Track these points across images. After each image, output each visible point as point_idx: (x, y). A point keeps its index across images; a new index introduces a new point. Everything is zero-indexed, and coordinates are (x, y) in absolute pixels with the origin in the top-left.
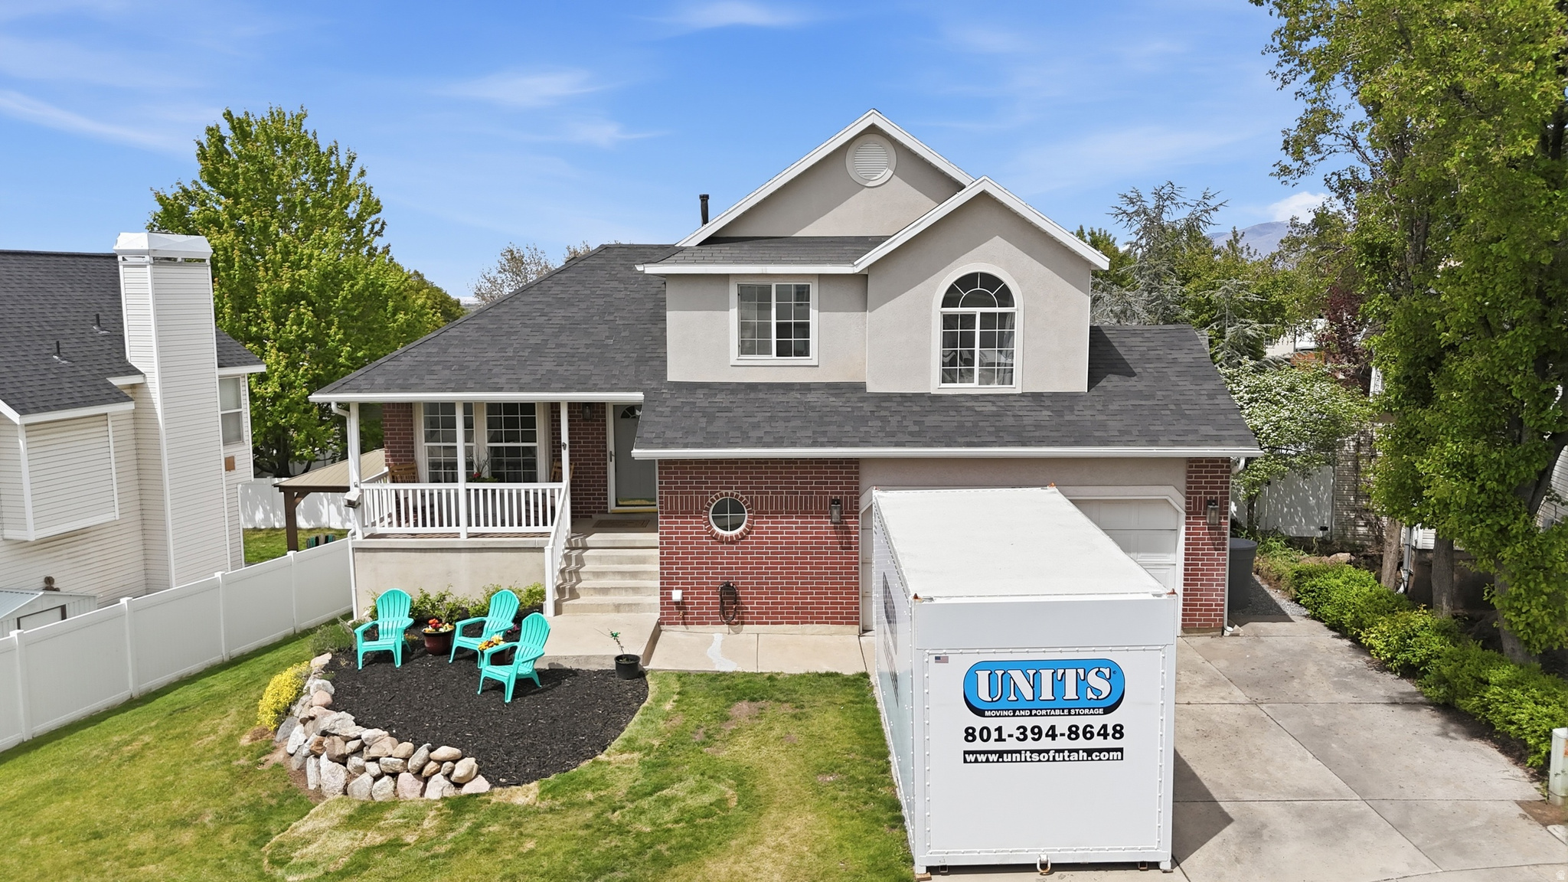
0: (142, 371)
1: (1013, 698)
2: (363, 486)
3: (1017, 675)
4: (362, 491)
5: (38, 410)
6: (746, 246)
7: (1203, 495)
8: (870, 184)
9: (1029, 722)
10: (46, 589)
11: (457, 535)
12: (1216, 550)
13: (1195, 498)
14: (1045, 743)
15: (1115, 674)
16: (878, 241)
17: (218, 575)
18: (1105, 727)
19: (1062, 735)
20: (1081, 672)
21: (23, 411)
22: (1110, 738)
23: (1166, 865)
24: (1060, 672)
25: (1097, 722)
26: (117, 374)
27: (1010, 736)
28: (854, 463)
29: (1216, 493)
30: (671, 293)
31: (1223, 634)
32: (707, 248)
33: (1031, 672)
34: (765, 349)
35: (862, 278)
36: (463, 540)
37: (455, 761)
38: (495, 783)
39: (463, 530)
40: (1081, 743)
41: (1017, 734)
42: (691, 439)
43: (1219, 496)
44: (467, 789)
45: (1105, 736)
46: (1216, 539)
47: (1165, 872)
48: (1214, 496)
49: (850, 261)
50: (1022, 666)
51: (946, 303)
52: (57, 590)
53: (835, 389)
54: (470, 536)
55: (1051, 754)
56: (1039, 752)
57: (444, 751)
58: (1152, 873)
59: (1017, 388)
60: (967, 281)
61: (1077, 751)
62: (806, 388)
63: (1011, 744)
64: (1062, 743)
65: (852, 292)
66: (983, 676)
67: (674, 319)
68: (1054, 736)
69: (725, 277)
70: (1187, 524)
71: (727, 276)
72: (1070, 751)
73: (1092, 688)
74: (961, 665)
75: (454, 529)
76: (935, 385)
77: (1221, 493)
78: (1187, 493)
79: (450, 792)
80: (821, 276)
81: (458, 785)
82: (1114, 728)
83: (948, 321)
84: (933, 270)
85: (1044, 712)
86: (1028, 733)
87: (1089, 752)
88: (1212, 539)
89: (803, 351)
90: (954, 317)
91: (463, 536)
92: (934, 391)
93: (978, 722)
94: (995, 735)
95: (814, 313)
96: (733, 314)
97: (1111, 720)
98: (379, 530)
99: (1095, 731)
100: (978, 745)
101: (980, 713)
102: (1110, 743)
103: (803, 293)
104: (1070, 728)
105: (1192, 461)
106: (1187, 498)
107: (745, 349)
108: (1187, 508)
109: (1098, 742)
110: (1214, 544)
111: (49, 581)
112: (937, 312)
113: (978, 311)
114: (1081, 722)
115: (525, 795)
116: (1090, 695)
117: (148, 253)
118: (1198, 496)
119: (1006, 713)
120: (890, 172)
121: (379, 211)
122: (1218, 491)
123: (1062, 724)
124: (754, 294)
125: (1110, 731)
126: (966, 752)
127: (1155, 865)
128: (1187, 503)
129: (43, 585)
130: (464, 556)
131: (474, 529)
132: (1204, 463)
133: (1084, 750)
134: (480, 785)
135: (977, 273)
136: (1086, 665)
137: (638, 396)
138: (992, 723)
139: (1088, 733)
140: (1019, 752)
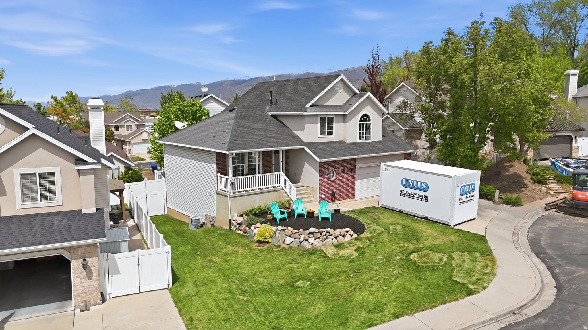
1: (465, 192)
3: (465, 187)
8: (339, 92)
11: (255, 190)
32: (311, 107)
33: (467, 187)
34: (325, 134)
39: (257, 188)
51: (360, 121)
53: (339, 142)
54: (259, 189)
59: (371, 140)
60: (363, 116)
62: (333, 142)
64: (469, 199)
65: (341, 119)
66: (462, 188)
67: (307, 126)
69: (317, 115)
71: (318, 115)
73: (472, 189)
75: (255, 188)
76: (358, 140)
80: (336, 115)
83: (360, 125)
84: (359, 113)
85: (467, 194)
89: (332, 133)
91: (257, 190)
92: (357, 142)
95: (334, 124)
96: (319, 124)
101: (461, 195)
103: (332, 119)
104: (470, 196)
105: (405, 154)
107: (321, 134)
112: (359, 123)
113: (365, 123)
119: (464, 195)
120: (343, 89)
124: (323, 120)
130: (258, 195)
131: (260, 187)
132: (407, 154)
135: (365, 114)
136: (472, 184)
137: (303, 147)
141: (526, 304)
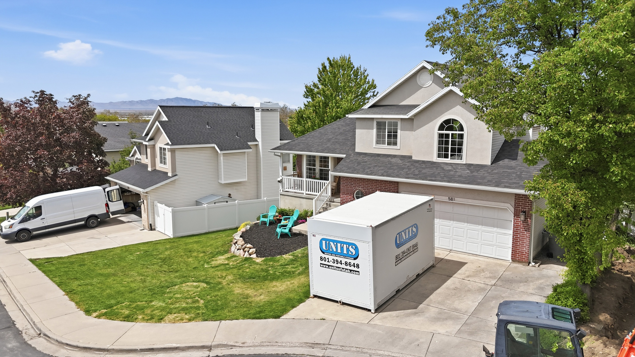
0: (258, 140)
1: (331, 250)
2: (283, 177)
3: (332, 243)
4: (283, 178)
5: (225, 150)
6: (382, 108)
7: (520, 208)
8: (424, 86)
9: (336, 258)
10: (229, 197)
11: (303, 194)
12: (526, 231)
13: (517, 209)
14: (339, 265)
15: (356, 249)
16: (415, 106)
17: (265, 198)
18: (354, 264)
19: (344, 264)
20: (347, 246)
21: (221, 150)
22: (356, 267)
23: (373, 311)
24: (342, 245)
25: (352, 262)
26: (251, 141)
27: (331, 261)
28: (397, 183)
29: (526, 208)
30: (358, 124)
31: (529, 265)
32: (370, 108)
33: (335, 243)
34: (384, 143)
35: (411, 119)
36: (304, 195)
37: (250, 249)
38: (257, 256)
39: (304, 192)
40: (348, 267)
41: (332, 261)
42: (348, 171)
43: (527, 210)
44: (251, 256)
45: (354, 266)
46: (526, 227)
47: (372, 313)
48: (525, 210)
49: (406, 114)
50: (334, 241)
51: (440, 129)
52: (231, 197)
53: (403, 157)
54: (306, 194)
55: (341, 269)
56: (338, 268)
57: (249, 245)
58: (369, 313)
59: (463, 161)
60: (447, 122)
61: (347, 269)
62: (395, 156)
63: (331, 264)
64: (343, 266)
65: (409, 124)
66: (324, 242)
67: (358, 132)
68: (341, 264)
70: (514, 219)
71: (373, 118)
72: (346, 269)
73: (351, 252)
74: (319, 238)
75: (302, 192)
76: (435, 158)
77: (528, 209)
78: (515, 207)
79: (248, 256)
80: (401, 119)
81: (250, 255)
82: (357, 264)
83: (441, 136)
84: (436, 117)
85: (339, 256)
86: (335, 261)
87: (351, 271)
88: (524, 226)
89: (395, 144)
90: (442, 134)
91: (305, 194)
92: (434, 161)
93: (323, 256)
94: (327, 260)
95: (399, 131)
96: (375, 131)
97: (356, 262)
98: (286, 190)
99: (352, 264)
100: (323, 262)
101: (324, 253)
102: (356, 269)
103: (396, 124)
104: (345, 262)
105: (516, 195)
106: (515, 209)
107: (377, 143)
108: (514, 213)
109: (352, 268)
110: (525, 229)
111: (230, 195)
112: (436, 132)
113: (450, 132)
114: (348, 261)
115: (259, 260)
116: (350, 253)
117: (260, 108)
118: (518, 209)
119: (329, 254)
120: (431, 82)
121: (375, 88)
122: (527, 208)
123: (344, 260)
124: (381, 125)
125: (356, 265)
126: (321, 264)
127: (370, 310)
128: (515, 211)
129: (228, 196)
131: (307, 192)
132: (521, 196)
133: (349, 270)
134: (254, 256)
135: (450, 119)
136: (349, 244)
137: (344, 156)
138: (327, 257)
139: (350, 265)
140: (333, 266)
141: (49, 337)
